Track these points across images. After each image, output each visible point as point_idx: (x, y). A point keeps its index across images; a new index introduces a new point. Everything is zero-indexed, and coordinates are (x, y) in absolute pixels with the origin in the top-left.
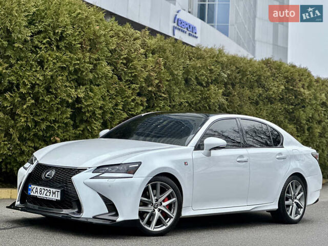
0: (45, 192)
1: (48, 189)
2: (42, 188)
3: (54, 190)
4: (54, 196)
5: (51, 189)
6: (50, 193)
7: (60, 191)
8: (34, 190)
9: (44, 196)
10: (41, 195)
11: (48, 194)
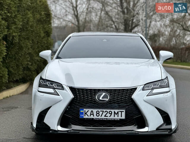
0: (104, 114)
1: (108, 111)
2: (99, 110)
3: (116, 111)
4: (116, 116)
5: (113, 111)
6: (111, 114)
7: (124, 111)
8: (89, 113)
9: (103, 117)
10: (99, 117)
11: (108, 115)
